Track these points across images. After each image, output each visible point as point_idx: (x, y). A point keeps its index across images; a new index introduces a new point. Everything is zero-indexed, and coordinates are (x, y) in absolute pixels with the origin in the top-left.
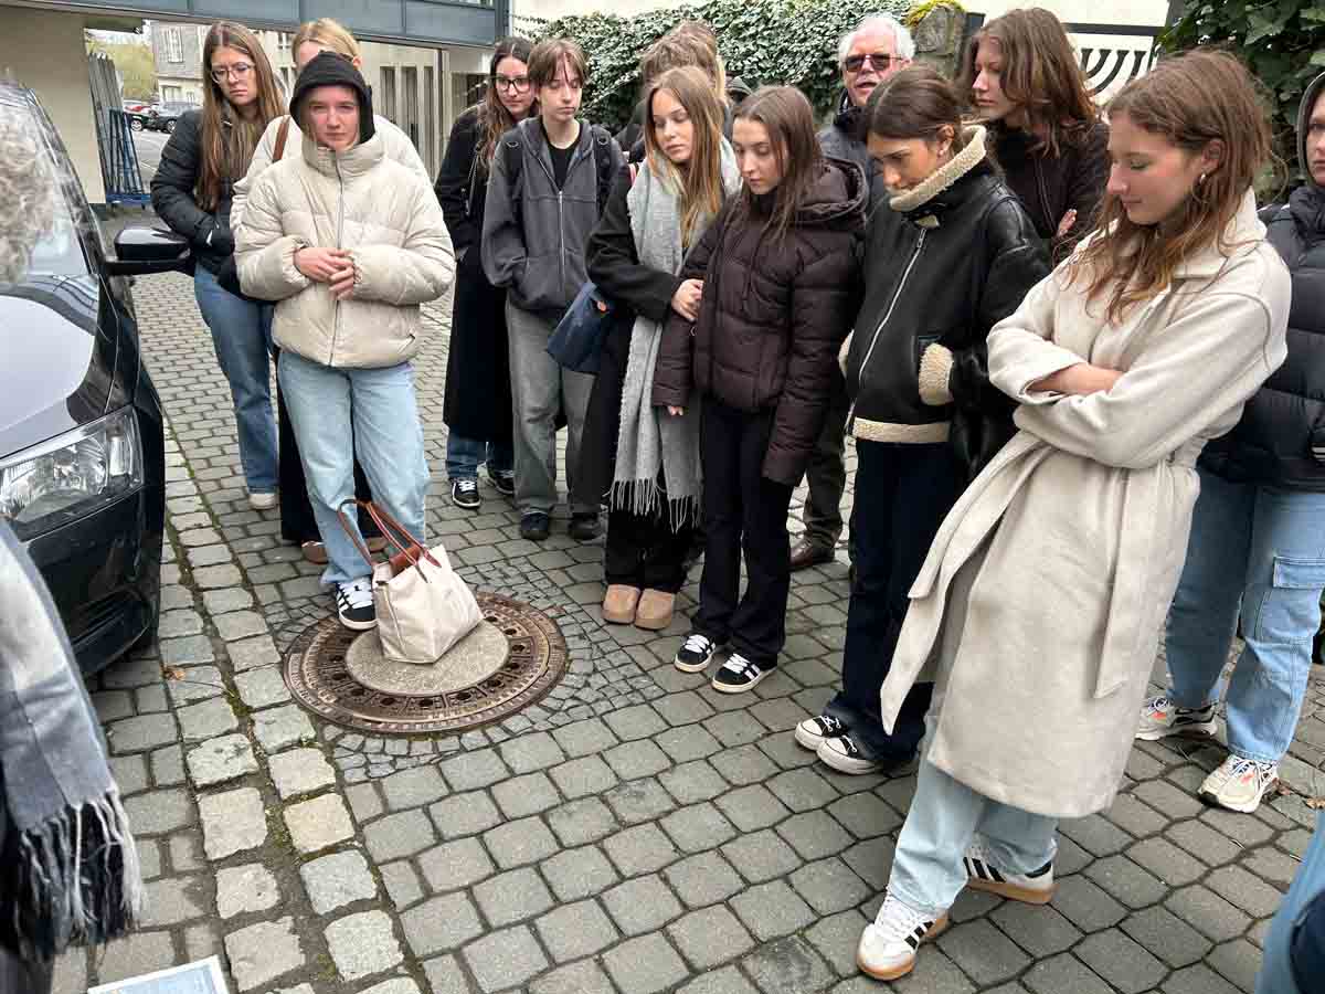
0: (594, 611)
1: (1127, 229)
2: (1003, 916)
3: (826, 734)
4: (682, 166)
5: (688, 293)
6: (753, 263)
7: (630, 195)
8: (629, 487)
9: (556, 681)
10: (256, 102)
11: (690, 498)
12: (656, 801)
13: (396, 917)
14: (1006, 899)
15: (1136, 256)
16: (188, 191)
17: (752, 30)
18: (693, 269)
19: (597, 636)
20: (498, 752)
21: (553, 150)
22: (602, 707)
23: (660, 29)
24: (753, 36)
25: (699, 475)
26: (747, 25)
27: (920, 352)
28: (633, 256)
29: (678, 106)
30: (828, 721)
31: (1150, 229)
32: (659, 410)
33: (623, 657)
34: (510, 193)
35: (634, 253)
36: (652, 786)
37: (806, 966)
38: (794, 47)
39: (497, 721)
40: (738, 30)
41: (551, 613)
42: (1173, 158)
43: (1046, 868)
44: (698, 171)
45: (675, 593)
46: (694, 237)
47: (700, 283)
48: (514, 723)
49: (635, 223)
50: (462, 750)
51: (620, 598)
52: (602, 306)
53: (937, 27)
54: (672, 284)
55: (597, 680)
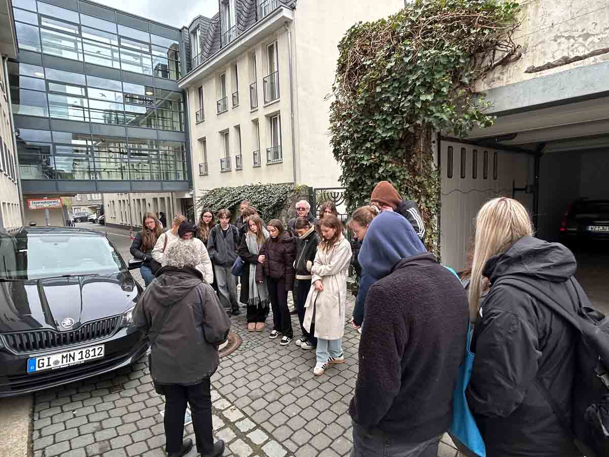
0: (245, 330)
1: (326, 240)
2: (336, 366)
3: (302, 342)
4: (256, 233)
5: (261, 258)
6: (275, 250)
7: (246, 240)
8: (253, 300)
9: (240, 345)
10: (155, 229)
11: (266, 300)
12: (266, 361)
13: (218, 390)
14: (336, 364)
15: (328, 243)
16: (139, 249)
17: (263, 192)
18: (261, 253)
19: (248, 335)
20: (231, 360)
21: (223, 231)
22: (251, 348)
23: (240, 192)
24: (263, 193)
25: (268, 294)
26: (261, 191)
27: (306, 262)
28: (248, 251)
29: (254, 223)
30: (302, 339)
31: (329, 240)
32: (257, 282)
33: (254, 338)
34: (214, 240)
35: (248, 250)
36: (265, 359)
37: (299, 381)
38: (273, 196)
39: (229, 354)
40: (259, 192)
41: (236, 332)
42: (331, 230)
43: (342, 355)
44: (259, 234)
45: (264, 322)
46: (260, 246)
47: (264, 256)
48: (233, 354)
49: (248, 245)
50: (223, 361)
51: (251, 326)
52: (243, 262)
53: (303, 191)
54: (258, 256)
55: (249, 343)
